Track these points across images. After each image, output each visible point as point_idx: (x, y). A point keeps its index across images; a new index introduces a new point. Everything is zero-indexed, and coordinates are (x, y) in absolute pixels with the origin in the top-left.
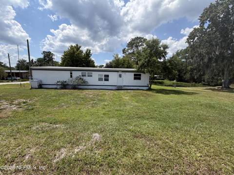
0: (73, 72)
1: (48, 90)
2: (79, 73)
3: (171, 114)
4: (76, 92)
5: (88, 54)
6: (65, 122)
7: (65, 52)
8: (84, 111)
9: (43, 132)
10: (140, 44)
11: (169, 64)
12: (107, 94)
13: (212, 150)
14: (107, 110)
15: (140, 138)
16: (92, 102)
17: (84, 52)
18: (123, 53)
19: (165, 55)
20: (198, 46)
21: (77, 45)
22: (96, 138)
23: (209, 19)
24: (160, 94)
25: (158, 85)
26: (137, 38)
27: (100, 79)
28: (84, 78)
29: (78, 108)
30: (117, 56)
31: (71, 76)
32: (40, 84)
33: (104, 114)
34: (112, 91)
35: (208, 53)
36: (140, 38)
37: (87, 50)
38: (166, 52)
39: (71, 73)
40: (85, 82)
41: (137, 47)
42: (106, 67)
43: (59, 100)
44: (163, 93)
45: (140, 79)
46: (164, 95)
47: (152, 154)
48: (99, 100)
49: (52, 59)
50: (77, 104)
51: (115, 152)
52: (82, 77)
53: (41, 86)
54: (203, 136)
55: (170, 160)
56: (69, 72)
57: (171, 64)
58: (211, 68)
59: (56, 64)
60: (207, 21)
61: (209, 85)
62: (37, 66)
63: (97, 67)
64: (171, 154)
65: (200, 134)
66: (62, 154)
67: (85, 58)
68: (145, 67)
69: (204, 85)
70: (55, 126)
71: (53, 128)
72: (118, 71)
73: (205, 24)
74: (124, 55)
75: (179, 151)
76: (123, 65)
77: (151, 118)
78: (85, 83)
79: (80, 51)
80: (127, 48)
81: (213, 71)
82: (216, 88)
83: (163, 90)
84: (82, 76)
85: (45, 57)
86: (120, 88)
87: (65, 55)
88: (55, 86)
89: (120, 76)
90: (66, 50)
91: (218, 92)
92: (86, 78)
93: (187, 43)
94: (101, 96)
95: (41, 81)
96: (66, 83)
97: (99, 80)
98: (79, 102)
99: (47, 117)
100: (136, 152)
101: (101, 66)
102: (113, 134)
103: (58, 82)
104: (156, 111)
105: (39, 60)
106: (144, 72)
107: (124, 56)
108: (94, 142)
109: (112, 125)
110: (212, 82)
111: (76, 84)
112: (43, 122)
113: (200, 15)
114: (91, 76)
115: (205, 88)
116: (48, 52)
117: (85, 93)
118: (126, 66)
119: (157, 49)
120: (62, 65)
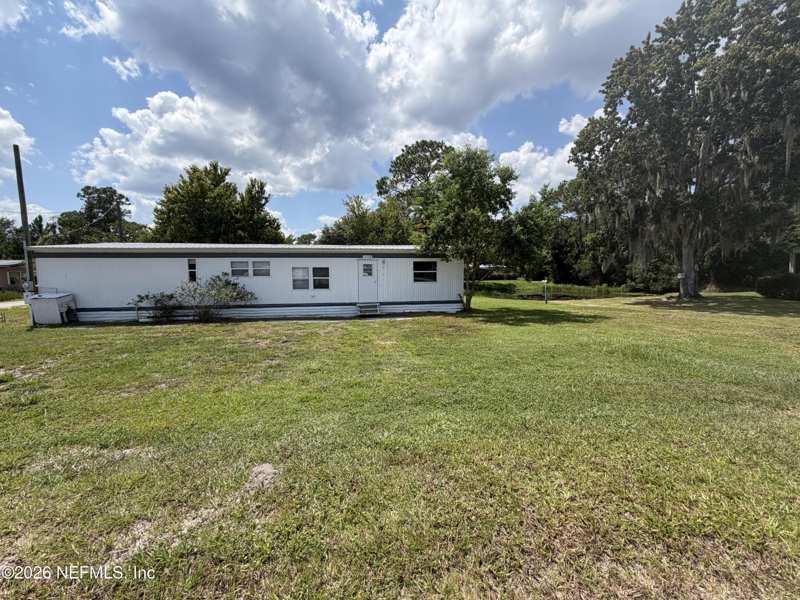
0: (199, 262)
1: (102, 329)
2: (223, 266)
3: (519, 387)
4: (211, 332)
5: (256, 196)
6: (159, 438)
7: (168, 190)
8: (232, 395)
9: (71, 478)
10: (434, 163)
11: (520, 228)
12: (322, 332)
13: (606, 478)
14: (315, 385)
15: (408, 465)
16: (264, 365)
17: (242, 190)
18: (380, 193)
19: (509, 199)
20: (604, 172)
21: (215, 167)
22: (261, 477)
23: (628, 93)
24: (496, 326)
25: (497, 296)
26: (423, 145)
27: (299, 284)
28: (241, 281)
29: (213, 387)
30: (359, 205)
31: (193, 277)
32: (70, 311)
33: (302, 401)
34: (342, 323)
35: (633, 195)
36: (432, 144)
37: (253, 183)
38: (509, 191)
39: (192, 266)
40: (243, 295)
41: (423, 172)
42: (322, 242)
43: (143, 363)
44: (506, 323)
45: (433, 278)
46: (507, 328)
47: (435, 508)
48: (292, 355)
49: (121, 214)
50: (209, 371)
51: (320, 514)
52: (233, 279)
53: (72, 317)
54: (592, 441)
55: (484, 520)
56: (185, 261)
57: (527, 230)
58: (643, 237)
59: (135, 232)
60: (624, 100)
61: (647, 290)
62: (60, 241)
63: (290, 241)
64: (491, 501)
65: (587, 438)
66: (135, 540)
67: (244, 211)
68: (448, 238)
69: (635, 290)
70: (117, 454)
71: (112, 462)
72: (358, 255)
73: (618, 108)
74: (382, 199)
75: (516, 491)
76: (380, 232)
77: (456, 402)
78: (243, 298)
79: (228, 186)
80: (391, 176)
81: (650, 246)
82: (663, 298)
83: (509, 311)
84: (235, 273)
85: (90, 207)
86: (367, 312)
87: (169, 200)
88: (131, 315)
89: (368, 270)
90: (175, 182)
91: (667, 312)
92: (249, 283)
93: (573, 164)
94: (300, 340)
95: (74, 299)
96: (171, 303)
97: (295, 287)
98: (218, 368)
99: (92, 424)
100: (385, 507)
101: (307, 239)
102: (322, 462)
103: (141, 298)
104: (474, 379)
105: (67, 220)
106: (444, 257)
107: (381, 204)
108: (252, 493)
109: (323, 434)
110: (655, 280)
111: (211, 303)
112: (72, 443)
113: (605, 81)
114: (267, 273)
115: (633, 300)
116: (105, 191)
117: (242, 334)
118: (389, 236)
119: (480, 180)
120: (158, 236)
